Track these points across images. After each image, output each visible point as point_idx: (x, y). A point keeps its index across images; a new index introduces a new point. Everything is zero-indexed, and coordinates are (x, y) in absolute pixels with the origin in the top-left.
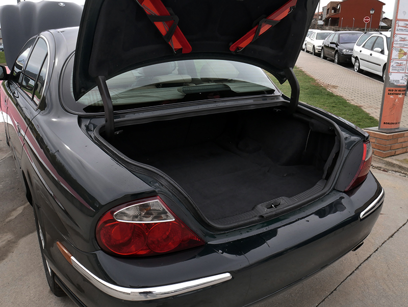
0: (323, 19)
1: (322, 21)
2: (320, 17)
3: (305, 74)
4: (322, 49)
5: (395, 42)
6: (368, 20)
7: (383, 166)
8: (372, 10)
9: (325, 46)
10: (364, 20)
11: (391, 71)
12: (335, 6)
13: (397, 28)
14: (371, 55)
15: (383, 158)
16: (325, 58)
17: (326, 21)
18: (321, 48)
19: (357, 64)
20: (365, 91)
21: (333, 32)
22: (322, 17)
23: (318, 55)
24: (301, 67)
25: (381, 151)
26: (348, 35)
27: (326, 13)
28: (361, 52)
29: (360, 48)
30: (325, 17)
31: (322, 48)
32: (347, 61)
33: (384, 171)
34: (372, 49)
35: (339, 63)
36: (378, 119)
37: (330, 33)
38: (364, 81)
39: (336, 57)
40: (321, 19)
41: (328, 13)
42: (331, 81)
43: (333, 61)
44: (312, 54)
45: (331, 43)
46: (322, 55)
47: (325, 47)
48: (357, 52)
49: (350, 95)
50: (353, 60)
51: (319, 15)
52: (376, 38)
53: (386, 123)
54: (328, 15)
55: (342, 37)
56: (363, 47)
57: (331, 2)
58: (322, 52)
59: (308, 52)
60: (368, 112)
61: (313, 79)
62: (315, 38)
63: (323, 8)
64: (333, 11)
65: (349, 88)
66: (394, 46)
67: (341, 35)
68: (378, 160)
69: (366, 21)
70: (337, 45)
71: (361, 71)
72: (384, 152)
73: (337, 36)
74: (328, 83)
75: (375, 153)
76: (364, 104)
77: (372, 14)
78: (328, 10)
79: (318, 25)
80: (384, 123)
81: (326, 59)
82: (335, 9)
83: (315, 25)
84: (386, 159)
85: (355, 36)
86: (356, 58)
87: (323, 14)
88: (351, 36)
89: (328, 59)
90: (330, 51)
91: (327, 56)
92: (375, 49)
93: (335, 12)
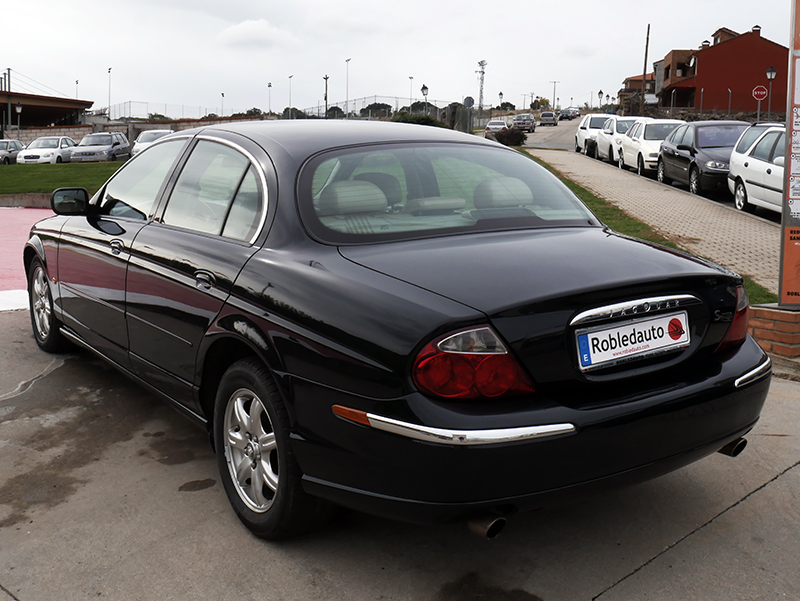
0: (656, 92)
1: (654, 96)
2: (648, 87)
3: (626, 216)
4: (658, 162)
5: (794, 145)
6: (762, 93)
7: (791, 373)
8: (771, 72)
9: (666, 154)
10: (754, 93)
11: (791, 196)
12: (683, 60)
13: (795, 119)
14: (769, 172)
15: (790, 357)
16: (667, 181)
17: (665, 95)
18: (656, 159)
19: (740, 193)
20: (759, 248)
21: (684, 122)
22: (653, 86)
23: (651, 174)
24: (615, 202)
25: (787, 346)
26: (717, 130)
27: (663, 77)
28: (746, 165)
29: (745, 158)
30: (661, 85)
31: (660, 158)
32: (717, 188)
33: (793, 379)
34: (770, 160)
35: (700, 192)
36: (777, 293)
37: (676, 125)
38: (757, 229)
39: (693, 177)
40: (651, 91)
41: (667, 76)
42: (685, 229)
43: (686, 188)
44: (636, 171)
45: (679, 148)
46: (661, 175)
47: (667, 156)
48: (738, 166)
49: (727, 256)
50: (731, 183)
51: (648, 81)
52: (777, 135)
53: (792, 294)
54: (669, 82)
55: (702, 133)
56: (751, 154)
57: (674, 52)
58: (661, 169)
59: (626, 167)
60: (763, 285)
61: (645, 224)
62: (642, 136)
63: (656, 65)
64: (679, 73)
65: (724, 242)
66: (793, 151)
67: (700, 130)
68: (781, 362)
69: (758, 96)
70: (693, 153)
71: (750, 208)
72: (791, 347)
73: (691, 131)
74: (677, 233)
75: (775, 348)
76: (757, 272)
77: (771, 79)
78: (667, 69)
79: (647, 105)
80: (788, 294)
81: (670, 184)
82: (683, 67)
83: (638, 104)
84: (795, 360)
85: (732, 131)
86: (738, 180)
87: (655, 78)
88: (723, 131)
89: (674, 183)
90: (678, 164)
91: (672, 177)
92: (776, 160)
93: (684, 74)
